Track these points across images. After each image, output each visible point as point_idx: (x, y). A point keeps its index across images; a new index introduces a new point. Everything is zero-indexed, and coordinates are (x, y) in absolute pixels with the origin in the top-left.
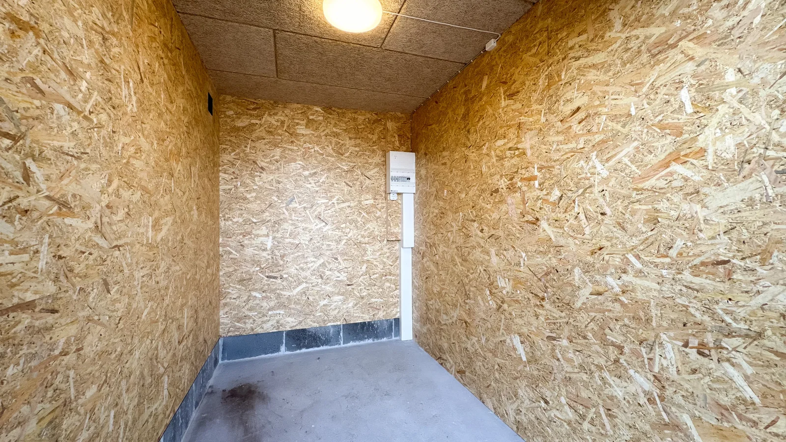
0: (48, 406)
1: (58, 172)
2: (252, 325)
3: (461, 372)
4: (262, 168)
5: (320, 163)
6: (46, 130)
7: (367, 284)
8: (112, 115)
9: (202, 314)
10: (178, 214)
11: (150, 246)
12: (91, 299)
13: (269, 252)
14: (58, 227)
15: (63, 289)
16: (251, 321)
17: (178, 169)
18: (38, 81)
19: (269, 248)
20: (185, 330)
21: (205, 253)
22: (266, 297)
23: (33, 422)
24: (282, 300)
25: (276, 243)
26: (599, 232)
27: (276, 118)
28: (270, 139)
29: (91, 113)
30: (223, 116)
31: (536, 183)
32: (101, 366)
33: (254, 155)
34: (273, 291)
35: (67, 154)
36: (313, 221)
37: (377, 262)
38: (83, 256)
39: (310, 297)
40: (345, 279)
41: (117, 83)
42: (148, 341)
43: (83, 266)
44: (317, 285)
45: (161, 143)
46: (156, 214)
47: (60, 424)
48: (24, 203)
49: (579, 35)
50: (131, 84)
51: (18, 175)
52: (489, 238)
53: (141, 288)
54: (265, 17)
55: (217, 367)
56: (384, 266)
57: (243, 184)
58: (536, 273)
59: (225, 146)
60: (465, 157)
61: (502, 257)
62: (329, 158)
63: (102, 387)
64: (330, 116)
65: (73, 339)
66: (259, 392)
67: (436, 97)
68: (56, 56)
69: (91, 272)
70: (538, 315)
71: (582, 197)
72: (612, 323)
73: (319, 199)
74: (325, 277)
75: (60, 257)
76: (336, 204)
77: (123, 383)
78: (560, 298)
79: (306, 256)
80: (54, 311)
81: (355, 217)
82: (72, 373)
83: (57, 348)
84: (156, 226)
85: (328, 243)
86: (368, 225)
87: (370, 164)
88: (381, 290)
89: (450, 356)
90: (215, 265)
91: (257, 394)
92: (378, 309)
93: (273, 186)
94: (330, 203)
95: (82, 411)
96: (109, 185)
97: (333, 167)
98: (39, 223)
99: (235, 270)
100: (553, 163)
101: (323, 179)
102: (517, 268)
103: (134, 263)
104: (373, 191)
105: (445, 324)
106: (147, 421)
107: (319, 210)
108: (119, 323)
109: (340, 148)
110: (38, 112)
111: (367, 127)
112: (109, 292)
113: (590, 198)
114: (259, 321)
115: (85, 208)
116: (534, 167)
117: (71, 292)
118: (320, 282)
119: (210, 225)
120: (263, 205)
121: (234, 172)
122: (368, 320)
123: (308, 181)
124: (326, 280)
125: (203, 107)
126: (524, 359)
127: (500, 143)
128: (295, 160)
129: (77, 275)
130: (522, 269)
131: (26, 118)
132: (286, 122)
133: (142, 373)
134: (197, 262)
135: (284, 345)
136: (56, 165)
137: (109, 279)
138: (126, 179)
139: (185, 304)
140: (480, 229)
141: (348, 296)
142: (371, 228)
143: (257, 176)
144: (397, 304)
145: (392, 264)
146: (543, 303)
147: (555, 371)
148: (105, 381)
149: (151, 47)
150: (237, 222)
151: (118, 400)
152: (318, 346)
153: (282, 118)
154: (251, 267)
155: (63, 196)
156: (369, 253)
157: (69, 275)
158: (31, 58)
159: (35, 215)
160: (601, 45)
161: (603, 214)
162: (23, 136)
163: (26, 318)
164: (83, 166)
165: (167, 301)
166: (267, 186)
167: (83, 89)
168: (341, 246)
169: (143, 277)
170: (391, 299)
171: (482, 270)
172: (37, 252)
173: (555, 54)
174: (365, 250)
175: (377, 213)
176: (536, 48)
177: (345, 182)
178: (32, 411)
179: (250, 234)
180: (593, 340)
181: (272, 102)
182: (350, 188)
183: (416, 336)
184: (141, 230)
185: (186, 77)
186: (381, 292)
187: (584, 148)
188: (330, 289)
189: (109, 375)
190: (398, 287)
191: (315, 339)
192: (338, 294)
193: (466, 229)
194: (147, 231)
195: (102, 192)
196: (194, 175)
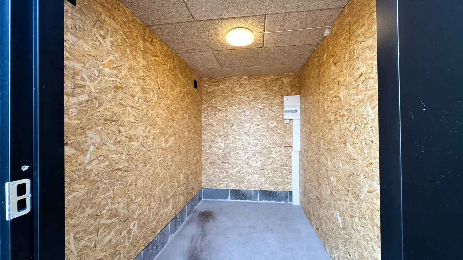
0: (126, 200)
1: (128, 128)
2: (215, 185)
3: (317, 229)
4: (219, 110)
5: (246, 105)
6: (125, 116)
7: (272, 170)
8: (147, 105)
9: (191, 177)
10: (177, 135)
11: (164, 149)
12: (140, 168)
13: (223, 150)
14: (129, 145)
15: (130, 165)
16: (215, 182)
17: (177, 117)
18: (123, 103)
19: (222, 148)
20: (181, 182)
21: (193, 150)
22: (221, 172)
23: (122, 203)
24: (229, 174)
25: (226, 146)
26: (371, 153)
27: (225, 85)
28: (223, 95)
29: (139, 107)
30: (203, 87)
31: (345, 118)
32: (144, 191)
33: (216, 104)
34: (224, 169)
35: (132, 122)
36: (243, 135)
37: (278, 158)
38: (137, 154)
39: (242, 174)
40: (260, 166)
41: (149, 93)
42: (163, 185)
43: (137, 157)
44: (245, 168)
45: (168, 108)
46: (166, 137)
47: (130, 206)
48: (119, 139)
49: (362, 27)
50: (155, 91)
51: (117, 132)
52: (327, 150)
53: (159, 165)
54: (206, 48)
55: (201, 201)
56: (282, 161)
57: (212, 118)
58: (346, 175)
59: (203, 101)
60: (318, 100)
61: (332, 162)
62: (251, 102)
63: (144, 198)
64: (252, 80)
65: (134, 180)
66: (213, 216)
67: (307, 63)
68: (128, 93)
69: (140, 159)
70: (346, 201)
71: (364, 130)
72: (376, 212)
73: (246, 124)
74: (249, 165)
75: (129, 155)
76: (255, 127)
77: (152, 198)
78: (355, 192)
79: (240, 153)
80: (128, 171)
81: (265, 133)
82: (133, 191)
83: (129, 183)
84: (166, 141)
85: (251, 147)
86: (273, 138)
87: (274, 104)
88: (280, 174)
89: (313, 218)
90: (199, 155)
91: (212, 216)
92: (279, 185)
93: (224, 118)
94: (252, 126)
95: (137, 204)
96: (146, 129)
97: (253, 107)
98: (123, 145)
99: (208, 158)
100: (352, 107)
101: (248, 113)
102: (338, 170)
103: (156, 156)
104: (276, 119)
105: (311, 199)
106: (162, 215)
107: (246, 129)
108: (150, 177)
109: (257, 97)
110: (122, 112)
111: (272, 83)
112: (146, 166)
113: (367, 131)
114: (218, 183)
115: (138, 138)
116: (344, 109)
117: (133, 166)
118: (247, 167)
119: (196, 138)
120: (220, 128)
121: (207, 113)
122: (273, 190)
123: (241, 115)
124: (250, 166)
125: (191, 87)
126: (341, 227)
127: (331, 92)
128: (234, 105)
129: (135, 160)
130: (340, 171)
131: (119, 115)
132: (230, 86)
133: (160, 196)
134: (188, 155)
135: (229, 196)
136: (128, 126)
137: (146, 162)
138: (153, 126)
139: (182, 172)
140: (324, 144)
141: (261, 175)
142: (274, 139)
143: (217, 114)
144: (290, 183)
145: (287, 160)
146: (349, 194)
147: (353, 237)
148: (145, 196)
149: (164, 74)
150: (209, 136)
151: (150, 204)
152: (246, 200)
153: (228, 85)
154: (215, 157)
155: (130, 136)
156: (273, 153)
157: (132, 160)
158: (120, 97)
159: (122, 143)
160: (371, 34)
161: (372, 142)
162: (118, 120)
163: (119, 173)
164: (137, 125)
165: (172, 170)
166: (221, 118)
167: (137, 99)
168: (258, 149)
169: (160, 161)
170: (287, 180)
171: (325, 169)
172: (123, 153)
173: (352, 39)
174: (271, 152)
175: (278, 131)
176: (345, 35)
177: (260, 115)
178: (121, 200)
179: (214, 142)
180: (368, 221)
181: (223, 77)
182: (262, 118)
183: (301, 204)
184: (160, 143)
185: (181, 78)
186: (281, 175)
187: (364, 99)
188: (252, 171)
189: (146, 195)
190: (291, 173)
191: (244, 196)
192: (256, 174)
193: (319, 143)
194: (162, 144)
195: (143, 132)
196: (186, 118)
